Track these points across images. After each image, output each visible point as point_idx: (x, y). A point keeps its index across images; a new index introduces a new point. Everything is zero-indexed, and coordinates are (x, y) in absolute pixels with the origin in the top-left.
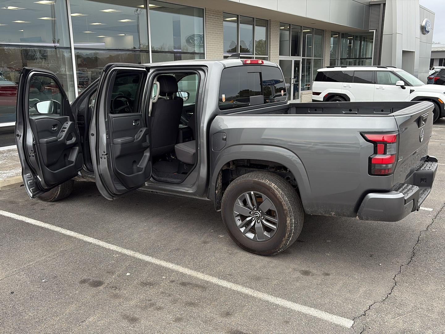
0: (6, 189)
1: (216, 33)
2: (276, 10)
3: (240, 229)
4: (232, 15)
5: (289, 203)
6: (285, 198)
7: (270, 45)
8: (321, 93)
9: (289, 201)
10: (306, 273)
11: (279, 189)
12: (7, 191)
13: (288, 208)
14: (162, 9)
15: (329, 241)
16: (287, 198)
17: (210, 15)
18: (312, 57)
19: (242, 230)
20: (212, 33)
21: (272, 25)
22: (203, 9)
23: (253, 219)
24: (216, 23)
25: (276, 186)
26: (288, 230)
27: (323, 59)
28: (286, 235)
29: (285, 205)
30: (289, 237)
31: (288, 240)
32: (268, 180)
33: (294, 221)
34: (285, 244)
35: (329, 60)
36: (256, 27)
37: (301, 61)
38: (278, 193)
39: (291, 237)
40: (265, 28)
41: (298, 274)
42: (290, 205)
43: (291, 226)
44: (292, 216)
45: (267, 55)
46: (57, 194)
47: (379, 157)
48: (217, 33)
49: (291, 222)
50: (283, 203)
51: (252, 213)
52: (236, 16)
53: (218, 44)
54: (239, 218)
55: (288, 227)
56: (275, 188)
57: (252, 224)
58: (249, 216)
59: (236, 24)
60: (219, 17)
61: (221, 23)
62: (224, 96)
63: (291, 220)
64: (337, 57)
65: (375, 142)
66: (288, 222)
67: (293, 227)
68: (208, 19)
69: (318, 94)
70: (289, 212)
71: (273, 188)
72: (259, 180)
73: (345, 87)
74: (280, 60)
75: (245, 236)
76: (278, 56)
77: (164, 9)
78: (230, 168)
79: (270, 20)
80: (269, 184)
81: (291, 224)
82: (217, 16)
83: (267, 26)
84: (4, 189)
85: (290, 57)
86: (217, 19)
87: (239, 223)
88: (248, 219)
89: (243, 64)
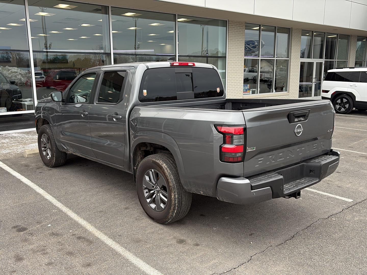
0: (31, 156)
1: (237, 40)
2: (291, 19)
3: (147, 200)
4: (256, 25)
5: (174, 181)
6: (171, 176)
7: (291, 50)
8: (330, 91)
9: (174, 179)
10: (181, 242)
11: (168, 168)
12: (31, 157)
13: (173, 185)
14: (194, 22)
15: (227, 218)
16: (173, 177)
17: (233, 26)
18: (336, 59)
19: (148, 200)
20: (234, 40)
21: (294, 32)
22: (227, 21)
23: (155, 192)
24: (238, 32)
25: (166, 166)
26: (172, 203)
27: (347, 61)
28: (172, 208)
29: (170, 182)
30: (174, 210)
31: (173, 212)
32: (161, 161)
33: (178, 196)
34: (172, 216)
35: (355, 62)
36: (277, 34)
37: (324, 63)
38: (167, 172)
39: (175, 209)
40: (287, 35)
41: (174, 242)
42: (174, 182)
43: (175, 201)
44: (176, 192)
45: (288, 58)
46: (53, 162)
47: (227, 146)
48: (239, 40)
49: (175, 197)
50: (169, 181)
51: (154, 187)
52: (259, 25)
53: (239, 49)
54: (147, 190)
55: (173, 201)
56: (165, 168)
57: (154, 197)
58: (153, 190)
59: (258, 32)
60: (241, 27)
61: (243, 32)
62: (145, 91)
63: (175, 195)
64: (363, 59)
65: (224, 133)
66: (173, 197)
67: (177, 202)
68: (231, 29)
69: (327, 92)
70: (174, 189)
71: (164, 168)
72: (156, 161)
73: (352, 86)
74: (301, 62)
75: (150, 206)
76: (299, 59)
77: (196, 22)
78: (148, 149)
79: (291, 28)
80: (162, 164)
81: (175, 199)
82: (239, 26)
83: (289, 33)
84: (30, 156)
85: (312, 60)
86: (239, 28)
87: (146, 195)
88: (152, 192)
89: (170, 66)
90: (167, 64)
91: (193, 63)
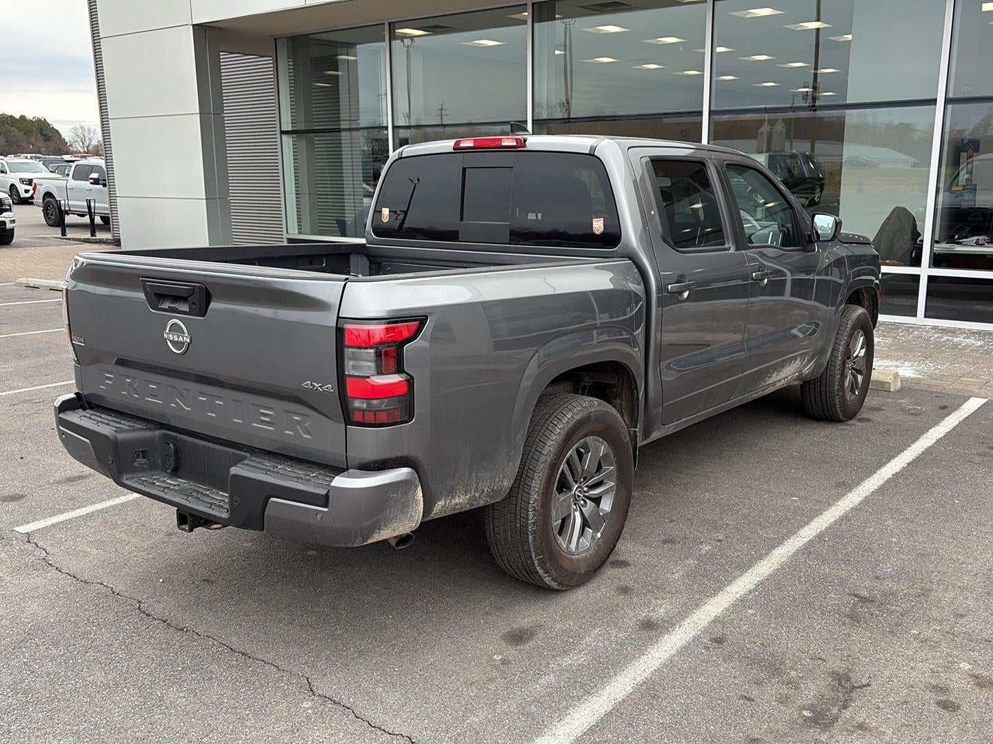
62: (386, 211)
89: (454, 149)
90: (447, 145)
91: (516, 139)
